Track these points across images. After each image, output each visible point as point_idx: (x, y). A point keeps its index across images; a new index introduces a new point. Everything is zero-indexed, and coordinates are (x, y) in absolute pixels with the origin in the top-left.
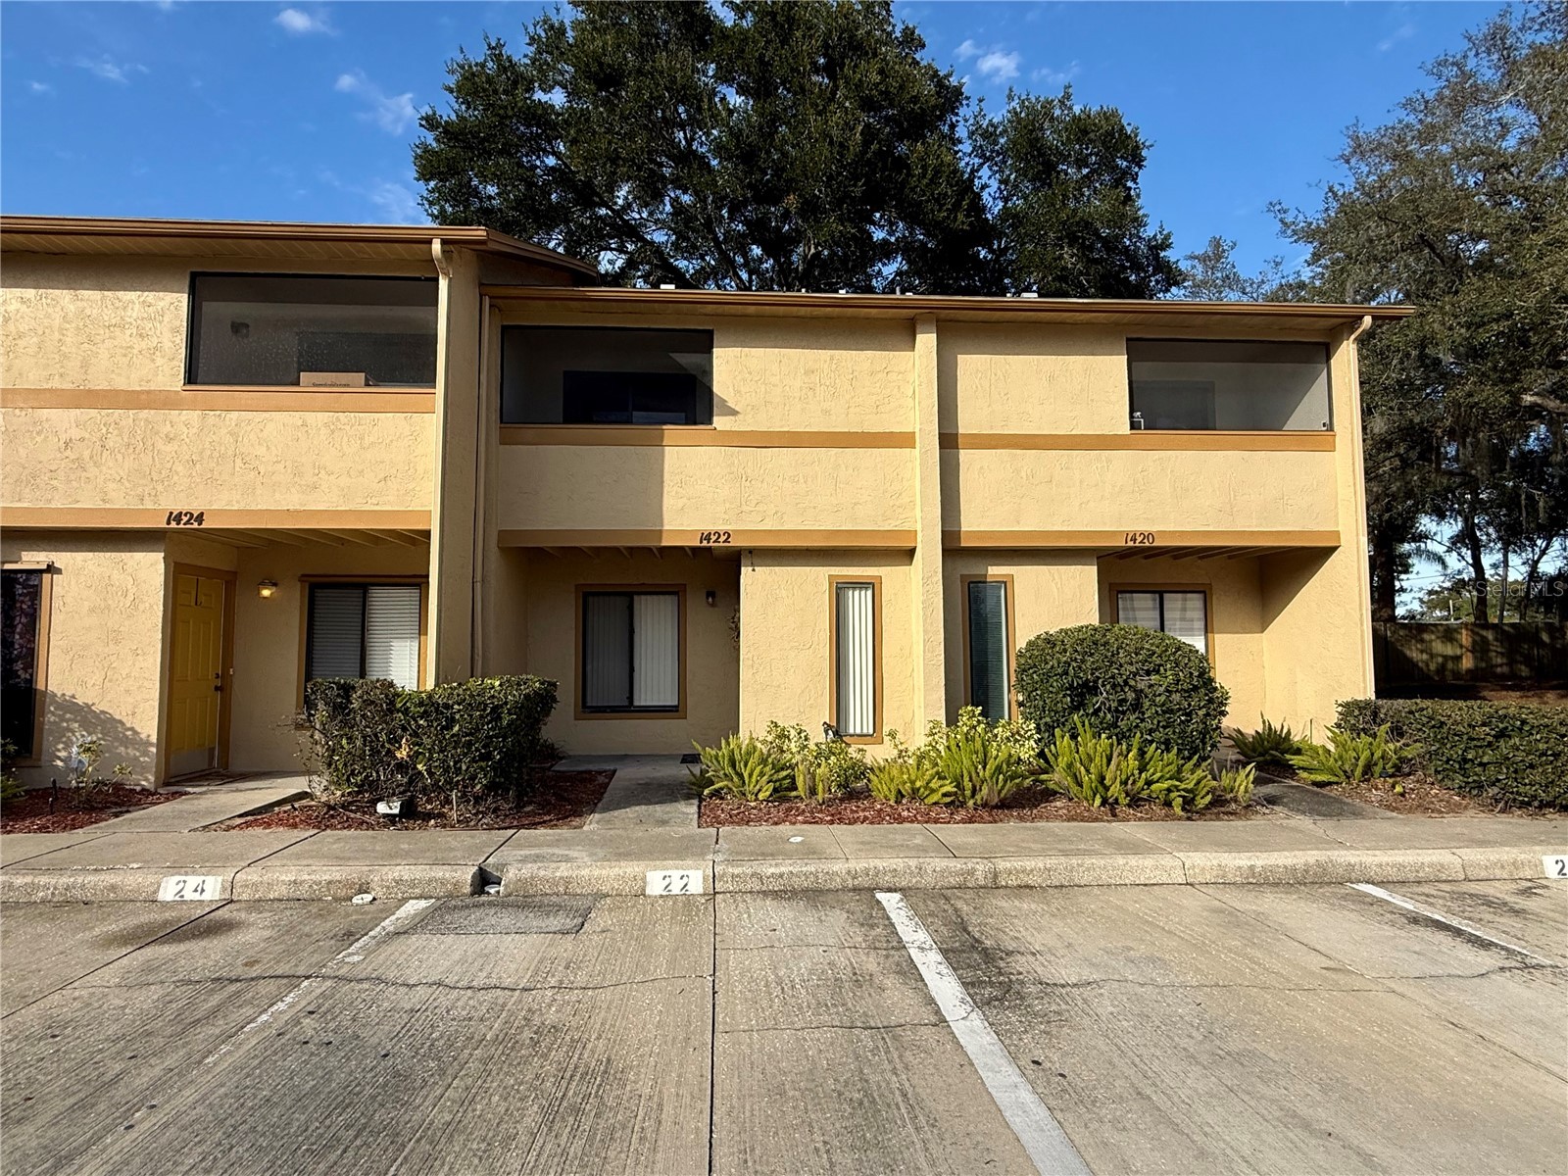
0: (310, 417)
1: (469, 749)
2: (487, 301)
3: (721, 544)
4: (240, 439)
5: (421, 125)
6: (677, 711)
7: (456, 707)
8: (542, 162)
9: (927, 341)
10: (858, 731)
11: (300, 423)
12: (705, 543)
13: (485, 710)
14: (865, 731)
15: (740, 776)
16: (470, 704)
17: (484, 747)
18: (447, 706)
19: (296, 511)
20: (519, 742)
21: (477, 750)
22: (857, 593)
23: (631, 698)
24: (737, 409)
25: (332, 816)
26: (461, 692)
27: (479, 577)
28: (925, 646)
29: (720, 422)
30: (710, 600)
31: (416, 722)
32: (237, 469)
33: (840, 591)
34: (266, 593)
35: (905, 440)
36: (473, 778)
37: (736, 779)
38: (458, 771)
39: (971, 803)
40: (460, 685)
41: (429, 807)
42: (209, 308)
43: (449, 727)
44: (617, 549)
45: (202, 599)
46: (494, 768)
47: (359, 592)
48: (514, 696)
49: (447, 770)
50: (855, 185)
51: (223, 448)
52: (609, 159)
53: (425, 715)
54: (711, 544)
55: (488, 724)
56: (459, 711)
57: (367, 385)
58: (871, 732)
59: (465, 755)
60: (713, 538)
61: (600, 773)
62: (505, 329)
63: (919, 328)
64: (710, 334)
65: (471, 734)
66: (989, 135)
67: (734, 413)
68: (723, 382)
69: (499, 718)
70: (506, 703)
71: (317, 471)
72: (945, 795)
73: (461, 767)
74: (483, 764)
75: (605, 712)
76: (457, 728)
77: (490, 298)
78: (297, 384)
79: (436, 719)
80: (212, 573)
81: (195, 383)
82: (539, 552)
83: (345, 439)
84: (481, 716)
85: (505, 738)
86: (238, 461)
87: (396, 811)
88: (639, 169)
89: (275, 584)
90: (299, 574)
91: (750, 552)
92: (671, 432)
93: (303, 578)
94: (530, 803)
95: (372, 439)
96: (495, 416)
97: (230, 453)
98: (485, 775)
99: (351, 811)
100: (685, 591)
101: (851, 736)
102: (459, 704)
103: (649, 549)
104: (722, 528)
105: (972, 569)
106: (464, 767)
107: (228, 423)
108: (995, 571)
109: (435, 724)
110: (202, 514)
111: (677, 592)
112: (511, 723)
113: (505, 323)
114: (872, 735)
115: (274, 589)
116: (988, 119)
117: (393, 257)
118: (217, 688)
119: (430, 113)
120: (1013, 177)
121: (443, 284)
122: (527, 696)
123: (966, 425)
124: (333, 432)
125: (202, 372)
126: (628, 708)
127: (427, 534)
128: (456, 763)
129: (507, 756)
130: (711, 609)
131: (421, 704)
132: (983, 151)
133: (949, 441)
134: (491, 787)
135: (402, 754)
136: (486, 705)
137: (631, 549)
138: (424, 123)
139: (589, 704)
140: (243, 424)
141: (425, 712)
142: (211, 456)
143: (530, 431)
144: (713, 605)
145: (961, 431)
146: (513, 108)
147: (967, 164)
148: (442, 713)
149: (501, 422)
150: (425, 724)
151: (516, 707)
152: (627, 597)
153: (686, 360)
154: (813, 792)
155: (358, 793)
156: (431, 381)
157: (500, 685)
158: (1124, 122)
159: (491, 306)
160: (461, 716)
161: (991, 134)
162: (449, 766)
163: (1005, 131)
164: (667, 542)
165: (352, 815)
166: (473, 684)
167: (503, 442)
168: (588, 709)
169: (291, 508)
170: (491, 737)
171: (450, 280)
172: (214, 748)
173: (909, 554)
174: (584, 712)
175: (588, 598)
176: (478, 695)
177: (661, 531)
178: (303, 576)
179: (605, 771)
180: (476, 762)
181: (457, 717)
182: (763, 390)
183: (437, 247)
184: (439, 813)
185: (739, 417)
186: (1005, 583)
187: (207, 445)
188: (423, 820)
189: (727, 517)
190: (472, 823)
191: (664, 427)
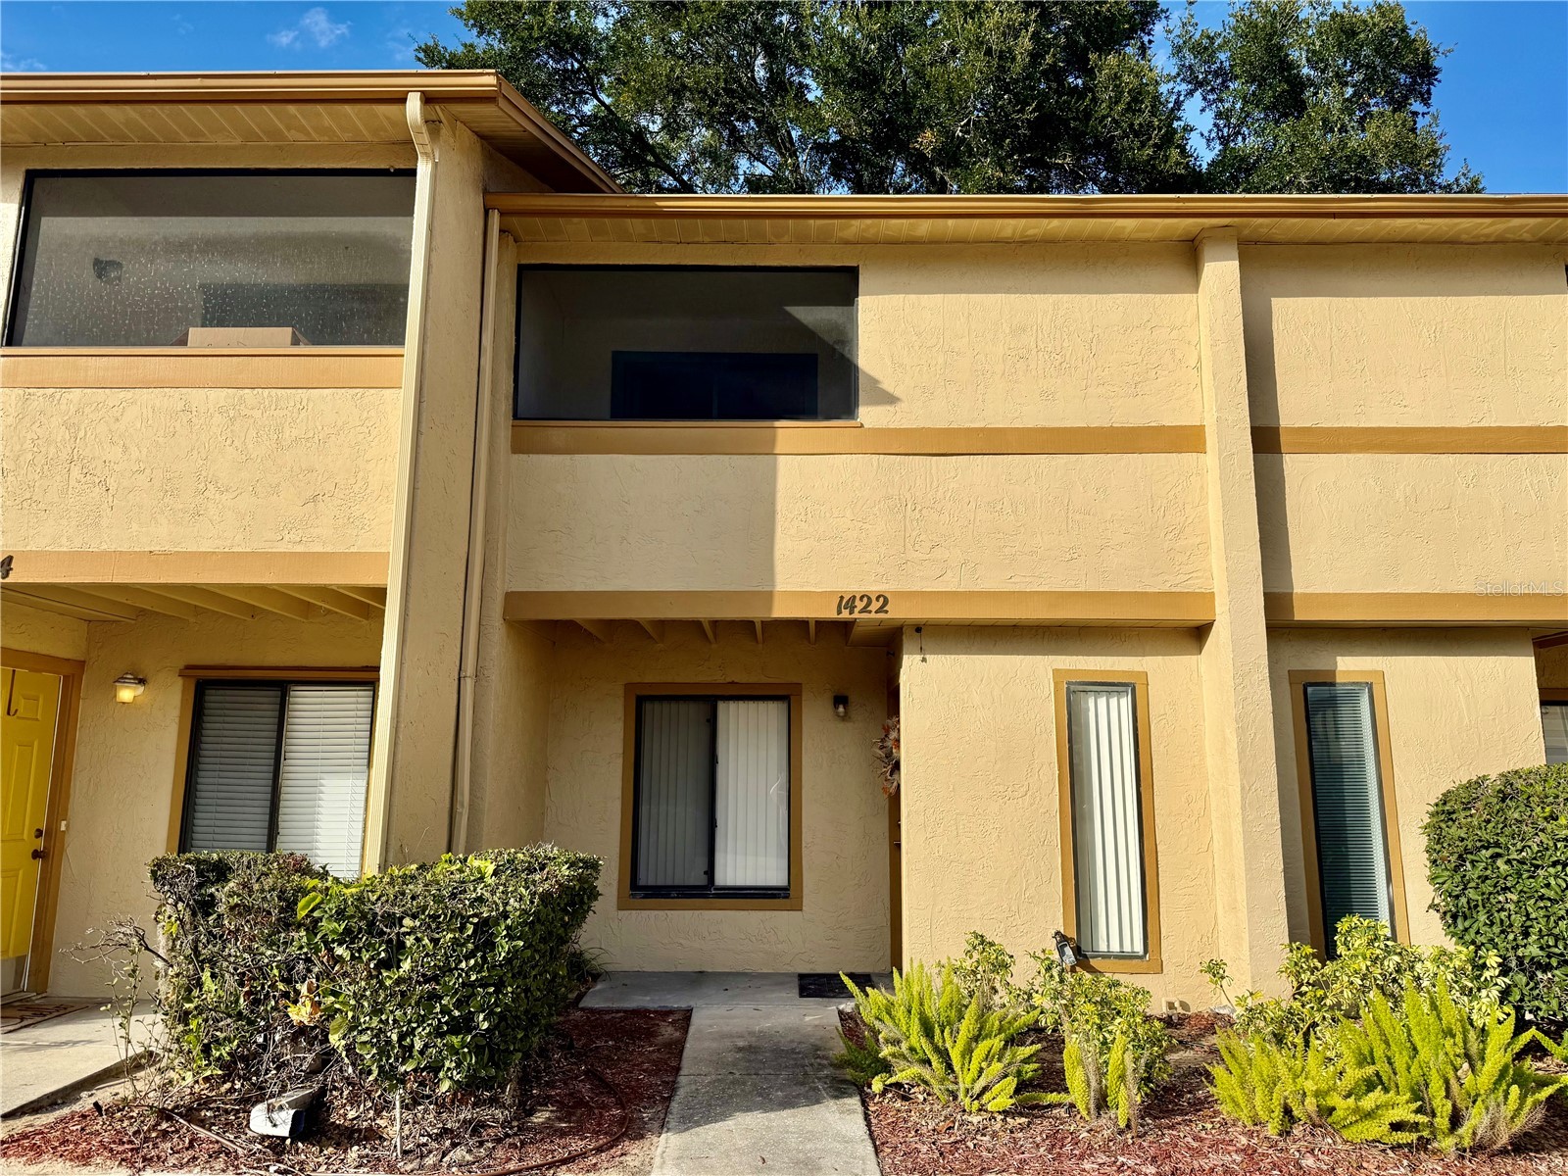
0: (197, 396)
1: (430, 1009)
2: (495, 219)
3: (873, 615)
4: (81, 434)
5: (419, 59)
6: (787, 897)
7: (407, 922)
8: (578, 111)
9: (1222, 272)
10: (1115, 948)
11: (180, 406)
12: (845, 615)
13: (462, 929)
14: (1127, 948)
15: (944, 1055)
16: (434, 917)
17: (458, 1005)
18: (394, 920)
19: (165, 554)
20: (527, 990)
21: (445, 1011)
22: (1102, 701)
23: (710, 872)
24: (897, 393)
25: (165, 1134)
26: (420, 889)
27: (470, 668)
28: (1243, 799)
29: (868, 414)
30: (841, 709)
31: (331, 950)
32: (73, 483)
33: (1074, 695)
34: (126, 694)
35: (1186, 439)
36: (435, 1068)
37: (935, 1059)
38: (407, 1052)
39: (1448, 1143)
40: (422, 867)
41: (352, 1114)
42: (53, 227)
43: (390, 963)
44: (696, 624)
45: (20, 704)
46: (477, 1050)
47: (270, 697)
48: (518, 903)
49: (383, 1052)
50: (1022, 111)
51: (52, 450)
52: (670, 91)
53: (348, 937)
54: (856, 615)
55: (467, 958)
56: (413, 931)
57: (295, 342)
58: (1139, 948)
59: (422, 1020)
60: (860, 605)
61: (665, 1014)
62: (524, 272)
63: (1207, 251)
64: (852, 273)
65: (435, 979)
66: (1204, 49)
67: (890, 399)
68: (873, 352)
69: (490, 945)
70: (505, 915)
71: (202, 486)
72: (1397, 1127)
73: (412, 1046)
74: (456, 1040)
75: (667, 896)
76: (406, 965)
77: (502, 214)
78: (183, 342)
79: (368, 946)
80: (39, 662)
81: (19, 344)
82: (570, 626)
83: (252, 433)
84: (455, 941)
85: (500, 986)
86: (76, 472)
87: (284, 1131)
88: (713, 103)
89: (142, 681)
90: (181, 665)
91: (918, 630)
92: (788, 432)
93: (188, 671)
94: (544, 1101)
95: (295, 433)
96: (505, 407)
97: (64, 456)
98: (459, 1065)
99: (202, 1123)
100: (800, 695)
101: (1104, 957)
102: (414, 917)
103: (748, 625)
104: (874, 587)
105: (1312, 659)
106: (418, 1045)
107: (63, 407)
108: (1349, 666)
109: (366, 956)
110: (10, 558)
111: (785, 696)
112: (514, 953)
113: (523, 262)
114: (1141, 958)
115: (141, 689)
116: (1200, 28)
117: (345, 136)
118: (36, 855)
119: (431, 43)
120: (1238, 106)
121: (424, 170)
122: (546, 897)
123: (1292, 412)
124: (232, 420)
125: (31, 324)
126: (706, 891)
127: (380, 593)
128: (402, 1037)
129: (503, 1022)
130: (841, 725)
131: (340, 915)
132: (1192, 72)
133: (1266, 440)
134: (467, 1090)
135: (301, 1013)
136: (465, 919)
137: (715, 623)
138: (421, 55)
139: (642, 882)
140: (87, 410)
141: (348, 931)
142: (31, 462)
143: (559, 432)
144: (845, 718)
145: (1284, 422)
146: (541, 29)
147: (1171, 92)
148: (382, 933)
149: (515, 417)
150: (347, 955)
151: (526, 923)
152: (707, 703)
153: (809, 315)
154: (1102, 1103)
155: (225, 1079)
156: (398, 339)
157: (495, 873)
158: (1408, 22)
159: (502, 231)
160: (418, 940)
161: (1206, 48)
162: (389, 1042)
163: (1226, 42)
164: (780, 611)
165: (203, 1133)
166: (445, 869)
167: (518, 447)
168: (641, 891)
169: (156, 548)
170: (472, 985)
171: (436, 165)
172: (25, 957)
173: (1198, 633)
174: (633, 896)
175: (643, 704)
176: (453, 896)
177: (771, 592)
178: (188, 667)
179: (670, 1012)
180: (442, 1035)
181: (409, 941)
182: (941, 360)
183: (414, 106)
184: (370, 1129)
185: (899, 407)
186: (1370, 686)
187: (28, 445)
188: (338, 1145)
189: (881, 570)
190: (430, 1161)
191: (778, 424)
